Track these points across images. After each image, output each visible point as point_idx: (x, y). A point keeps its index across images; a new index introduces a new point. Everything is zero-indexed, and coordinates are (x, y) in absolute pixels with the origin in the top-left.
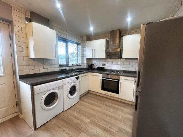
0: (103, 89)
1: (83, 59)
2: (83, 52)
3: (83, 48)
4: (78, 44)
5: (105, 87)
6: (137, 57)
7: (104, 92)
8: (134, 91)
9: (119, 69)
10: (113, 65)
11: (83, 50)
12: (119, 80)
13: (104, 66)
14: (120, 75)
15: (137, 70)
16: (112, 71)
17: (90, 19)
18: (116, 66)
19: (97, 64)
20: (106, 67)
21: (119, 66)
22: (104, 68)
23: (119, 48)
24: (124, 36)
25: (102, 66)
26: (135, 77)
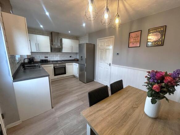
5: (56, 73)
7: (56, 77)
10: (55, 57)
12: (65, 66)
20: (48, 59)
21: (59, 57)
25: (44, 59)
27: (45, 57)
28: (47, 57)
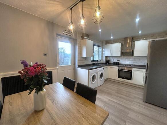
0: (119, 77)
1: (102, 56)
2: (102, 52)
3: (102, 49)
4: (99, 46)
6: (146, 55)
7: (120, 79)
8: (144, 77)
9: (130, 63)
10: (126, 61)
11: (102, 50)
12: (132, 71)
13: (118, 62)
14: (132, 68)
15: (146, 64)
16: (126, 65)
17: (112, 35)
18: (128, 61)
19: (113, 61)
20: (120, 62)
22: (118, 63)
23: (131, 49)
24: (135, 42)
25: (116, 61)
26: (144, 69)
27: (118, 61)
28: (119, 61)
